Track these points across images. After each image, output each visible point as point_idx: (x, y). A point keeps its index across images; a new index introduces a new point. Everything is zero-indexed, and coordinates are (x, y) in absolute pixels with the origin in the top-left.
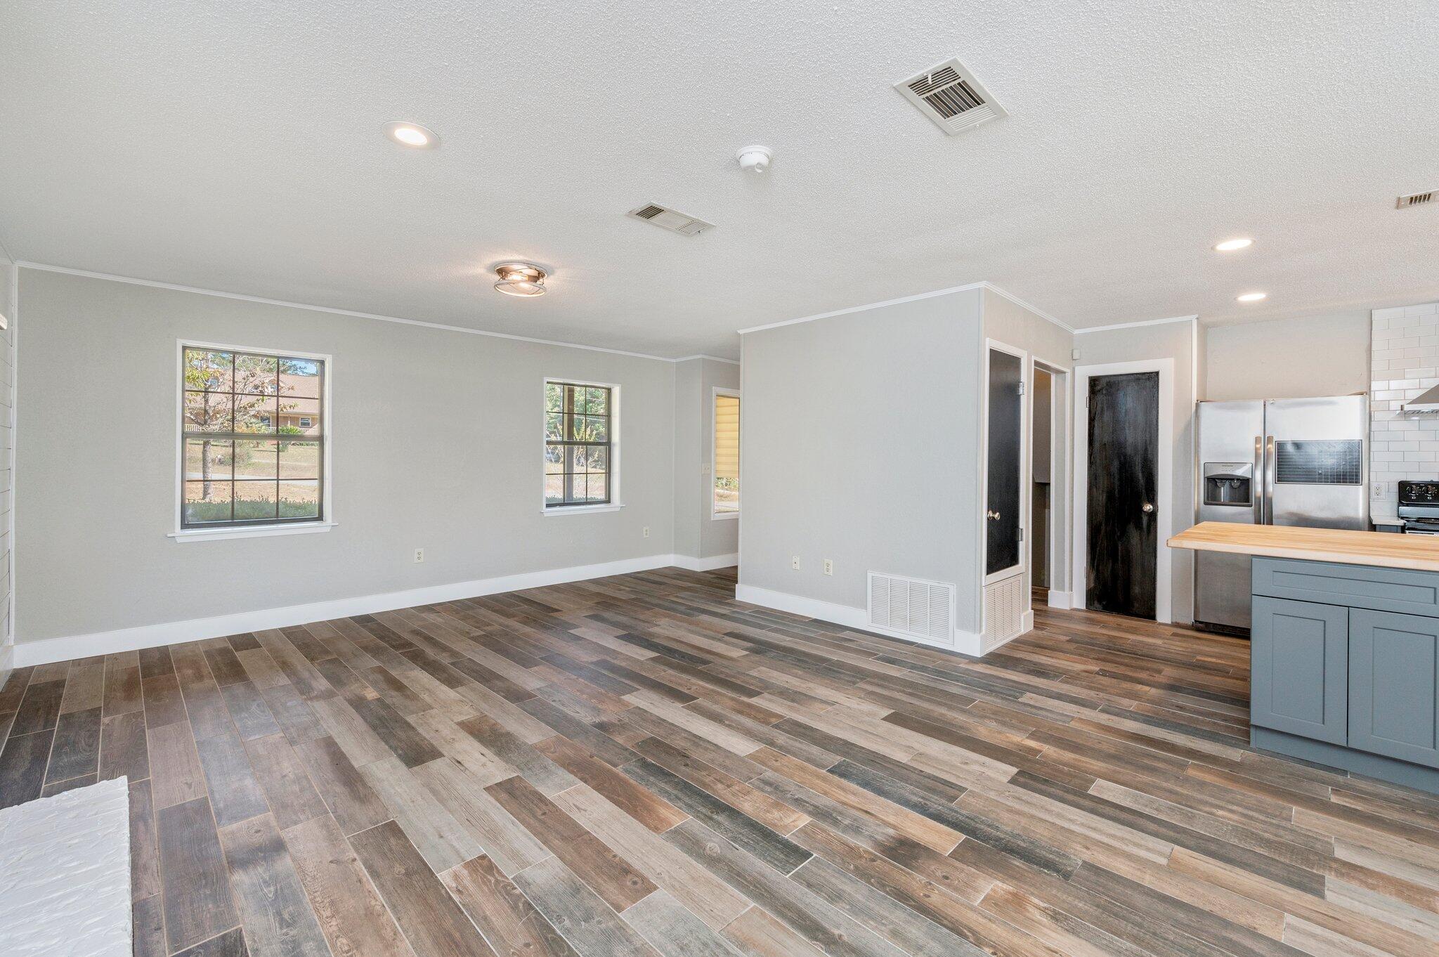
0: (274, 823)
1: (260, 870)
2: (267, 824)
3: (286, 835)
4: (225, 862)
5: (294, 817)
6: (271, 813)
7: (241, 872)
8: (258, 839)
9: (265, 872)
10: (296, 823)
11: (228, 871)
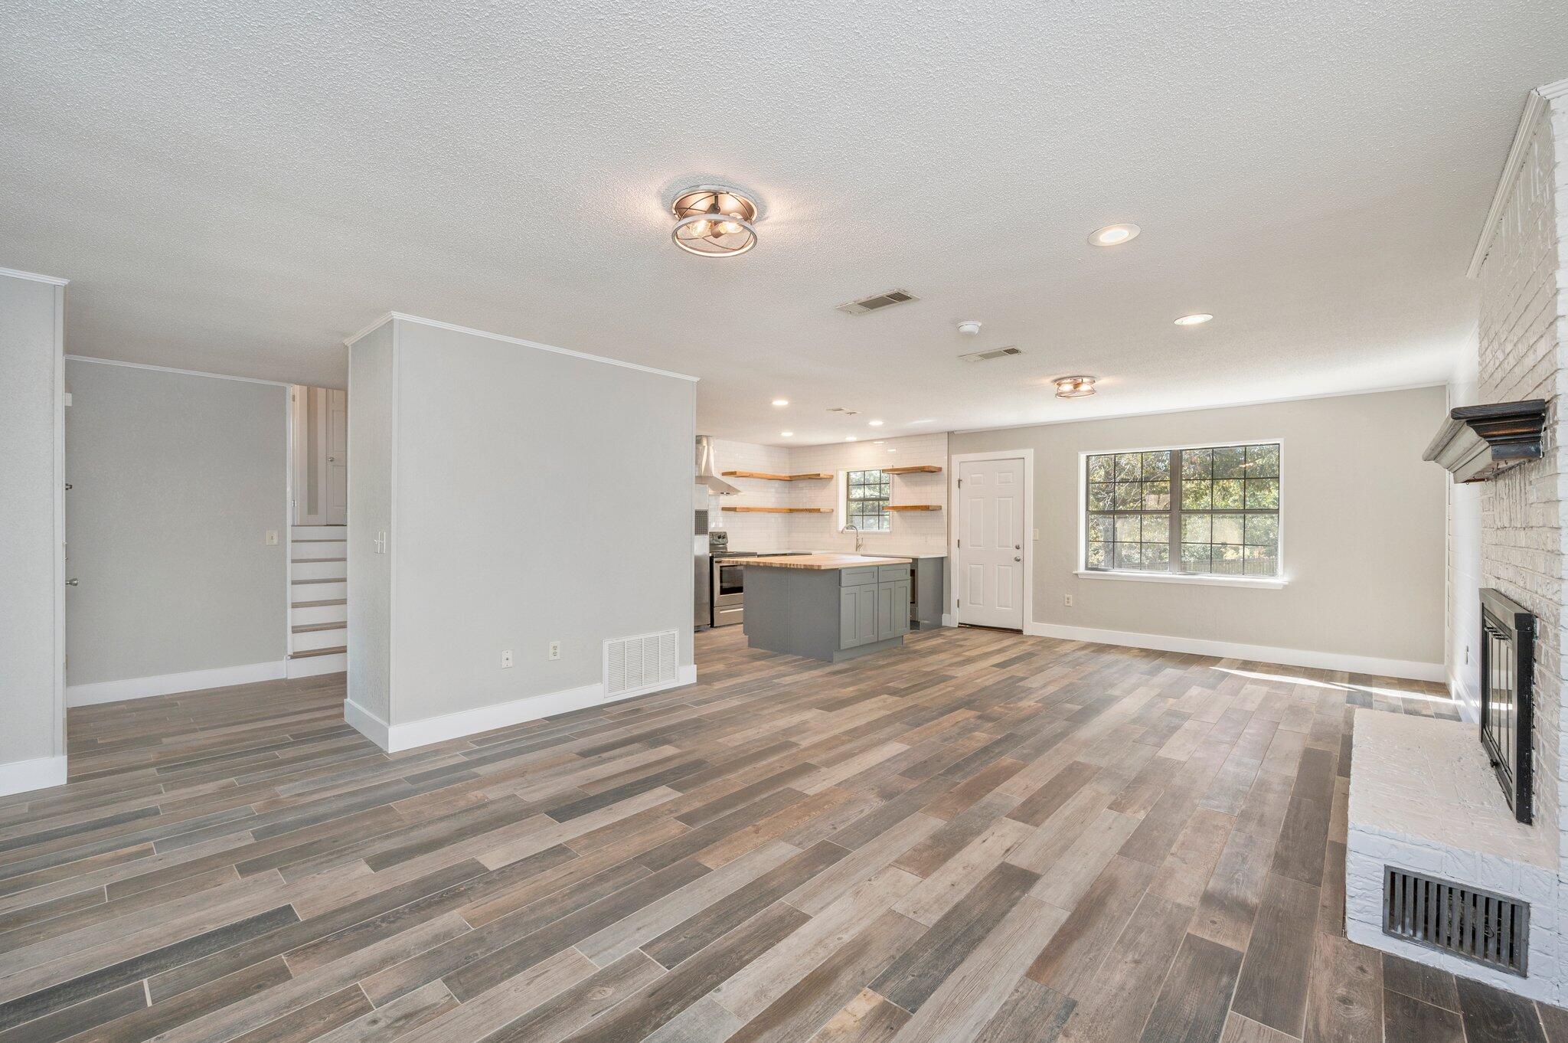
0: (1195, 919)
1: (1235, 893)
2: (1201, 924)
3: (1195, 902)
4: (1257, 916)
5: (1175, 911)
6: (1189, 930)
7: (1249, 901)
8: (1218, 916)
9: (1233, 889)
10: (1179, 906)
11: (1259, 908)
